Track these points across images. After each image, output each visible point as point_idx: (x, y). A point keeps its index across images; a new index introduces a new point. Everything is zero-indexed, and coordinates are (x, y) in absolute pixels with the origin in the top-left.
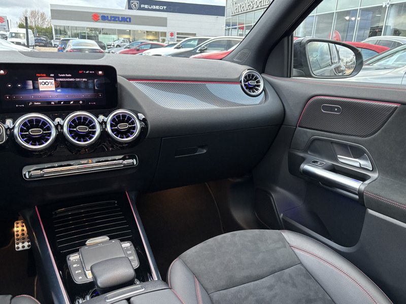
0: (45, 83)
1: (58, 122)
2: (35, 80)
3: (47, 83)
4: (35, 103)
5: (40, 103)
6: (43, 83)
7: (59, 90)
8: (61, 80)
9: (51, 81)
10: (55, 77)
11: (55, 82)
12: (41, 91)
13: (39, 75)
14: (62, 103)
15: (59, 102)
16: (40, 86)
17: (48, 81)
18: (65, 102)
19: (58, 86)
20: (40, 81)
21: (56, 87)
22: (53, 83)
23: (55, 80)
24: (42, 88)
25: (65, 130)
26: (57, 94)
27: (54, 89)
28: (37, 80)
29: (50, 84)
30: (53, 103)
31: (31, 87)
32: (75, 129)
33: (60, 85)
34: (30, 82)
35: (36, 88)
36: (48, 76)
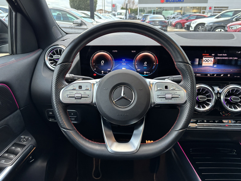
0: (207, 61)
1: (218, 91)
2: (201, 58)
3: (208, 61)
4: (197, 75)
5: (200, 75)
6: (206, 61)
7: (215, 66)
8: (218, 58)
9: (211, 59)
10: (215, 57)
11: (214, 60)
12: (203, 66)
13: (204, 55)
14: (215, 75)
15: (213, 75)
16: (203, 62)
17: (209, 59)
18: (217, 75)
19: (215, 63)
20: (204, 59)
21: (213, 64)
22: (213, 60)
23: (214, 58)
24: (204, 64)
25: (222, 97)
26: (213, 69)
27: (212, 65)
28: (202, 59)
29: (210, 61)
30: (209, 75)
31: (197, 63)
32: (229, 98)
33: (216, 62)
34: (197, 60)
35: (200, 64)
36: (210, 55)
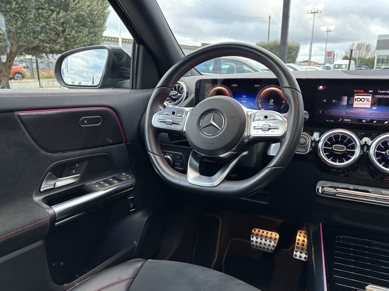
0: (361, 100)
1: (366, 142)
2: (351, 96)
3: (363, 100)
4: (345, 120)
5: (350, 120)
6: (359, 100)
7: (374, 108)
8: (380, 96)
9: (368, 97)
10: (373, 94)
11: (372, 99)
12: (355, 107)
13: (356, 91)
14: (375, 122)
15: (372, 121)
16: (355, 102)
18: (378, 121)
19: (375, 103)
20: (356, 97)
21: (371, 104)
22: (370, 99)
23: (373, 97)
24: (356, 104)
25: (372, 151)
26: (370, 112)
27: (369, 106)
29: (366, 101)
30: (364, 121)
31: (345, 103)
32: (383, 153)
33: (376, 103)
34: (346, 98)
35: (350, 105)
36: (366, 92)
